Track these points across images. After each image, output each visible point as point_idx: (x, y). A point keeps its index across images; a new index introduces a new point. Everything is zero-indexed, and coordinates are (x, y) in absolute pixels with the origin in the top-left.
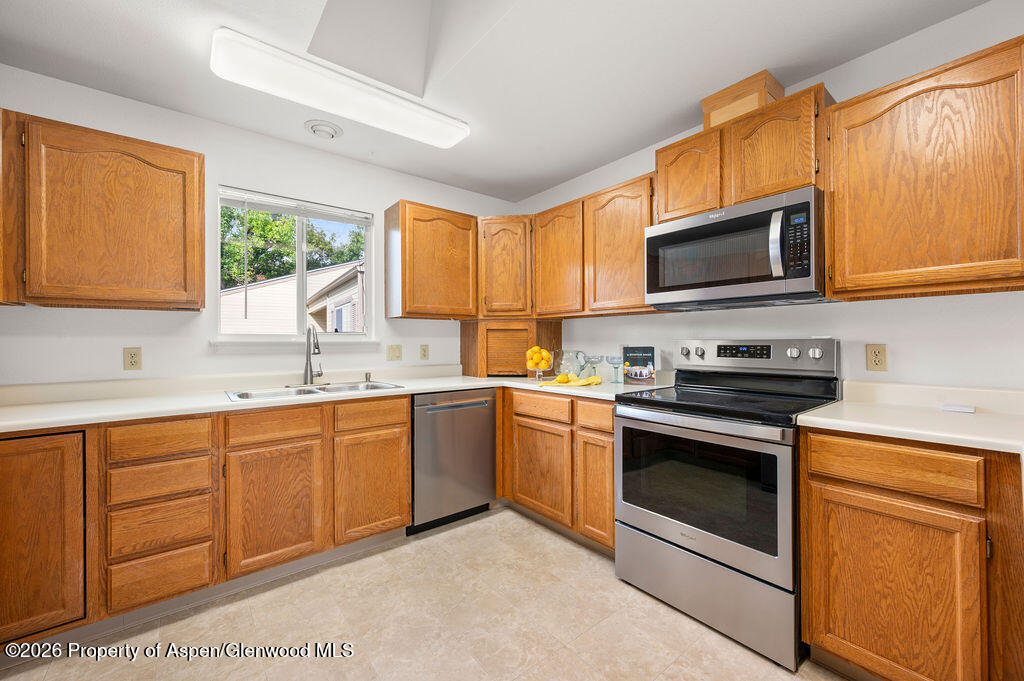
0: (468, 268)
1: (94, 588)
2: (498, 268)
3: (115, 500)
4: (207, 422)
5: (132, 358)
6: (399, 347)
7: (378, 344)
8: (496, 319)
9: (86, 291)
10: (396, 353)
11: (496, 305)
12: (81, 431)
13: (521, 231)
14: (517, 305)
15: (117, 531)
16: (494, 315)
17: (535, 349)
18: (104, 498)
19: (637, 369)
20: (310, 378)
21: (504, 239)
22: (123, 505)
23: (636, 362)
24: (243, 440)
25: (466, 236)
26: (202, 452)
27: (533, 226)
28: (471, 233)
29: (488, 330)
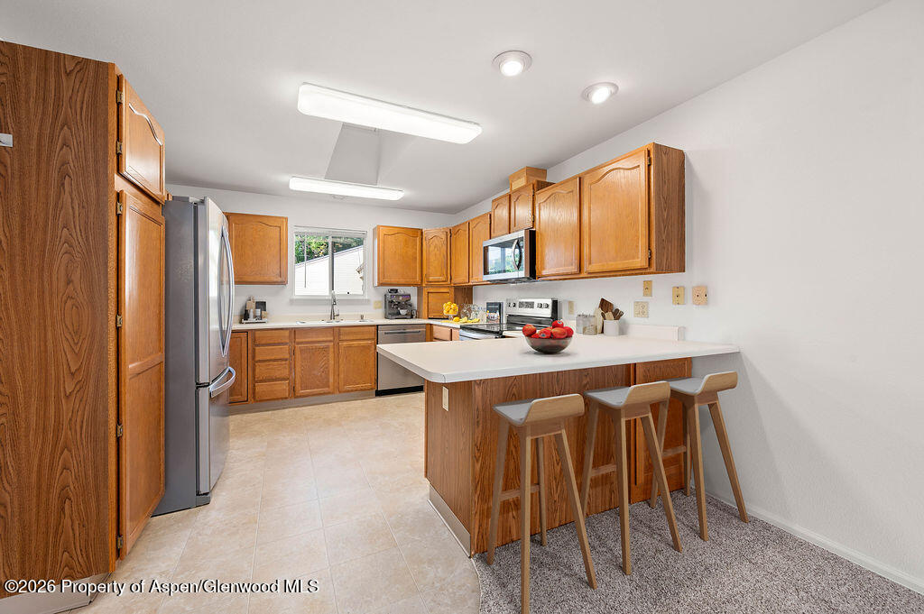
0: (416, 258)
1: (251, 392)
2: (432, 258)
3: (257, 359)
4: (287, 333)
7: (368, 300)
8: (432, 286)
10: (379, 305)
11: (431, 279)
12: (246, 331)
13: (444, 237)
14: (442, 278)
15: (257, 370)
16: (430, 284)
17: (449, 303)
18: (254, 357)
19: (492, 314)
20: (333, 316)
21: (436, 241)
22: (260, 361)
23: (491, 310)
24: (301, 340)
25: (415, 241)
26: (286, 344)
27: (451, 234)
28: (418, 239)
29: (428, 293)
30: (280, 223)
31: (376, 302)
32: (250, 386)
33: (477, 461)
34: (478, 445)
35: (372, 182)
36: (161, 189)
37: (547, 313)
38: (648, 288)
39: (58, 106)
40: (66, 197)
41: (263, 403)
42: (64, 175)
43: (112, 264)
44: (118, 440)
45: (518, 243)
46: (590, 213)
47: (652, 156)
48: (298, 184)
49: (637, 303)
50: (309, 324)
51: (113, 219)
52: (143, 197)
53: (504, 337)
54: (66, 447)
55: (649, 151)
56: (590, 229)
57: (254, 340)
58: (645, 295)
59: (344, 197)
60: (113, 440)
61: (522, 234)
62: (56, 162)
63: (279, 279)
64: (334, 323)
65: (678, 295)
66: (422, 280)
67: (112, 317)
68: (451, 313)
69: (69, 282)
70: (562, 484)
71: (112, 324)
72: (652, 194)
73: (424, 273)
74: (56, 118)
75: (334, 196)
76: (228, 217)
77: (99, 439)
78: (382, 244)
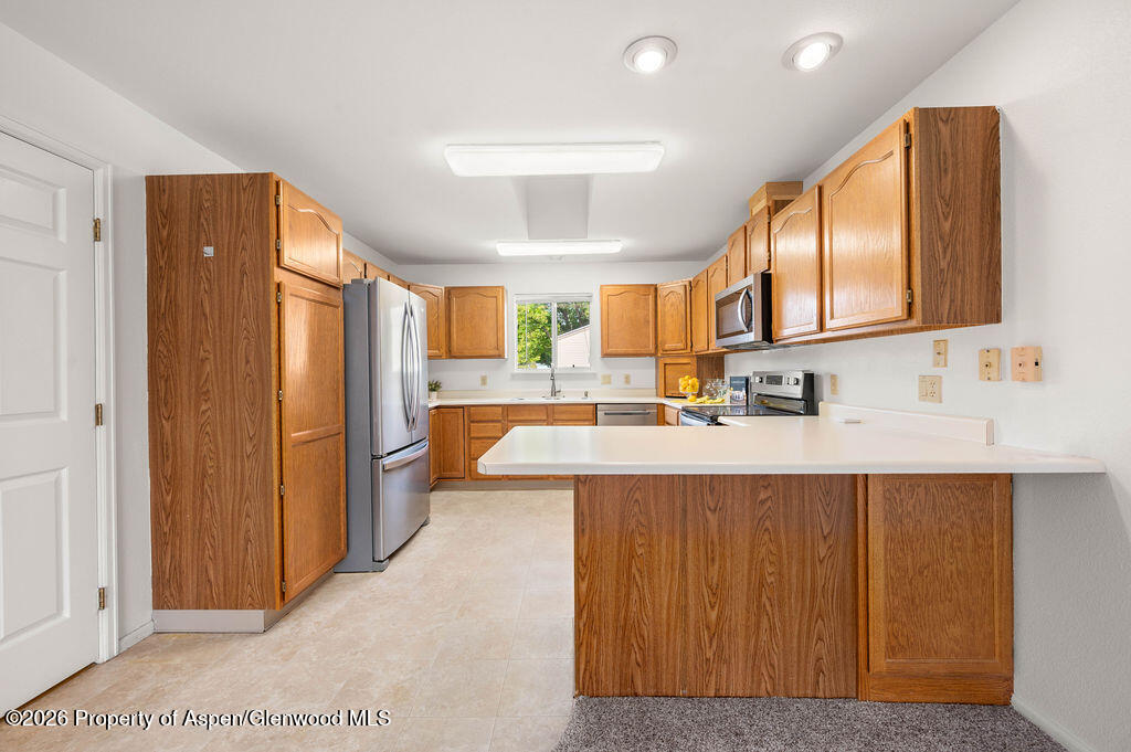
0: (648, 322)
1: (467, 469)
2: (668, 320)
3: (472, 435)
4: (500, 409)
5: (484, 380)
6: (609, 376)
7: (595, 375)
8: (669, 355)
9: (467, 353)
10: (607, 380)
11: (667, 347)
12: (462, 407)
13: (682, 292)
14: (681, 345)
15: (473, 449)
16: (667, 353)
17: (687, 377)
18: (469, 434)
19: (737, 393)
20: (554, 393)
21: (672, 298)
22: (474, 438)
23: (736, 388)
24: (514, 418)
25: (647, 300)
26: (499, 421)
27: (691, 288)
28: (651, 298)
29: (665, 364)
30: (495, 294)
31: (604, 377)
32: (467, 464)
33: (583, 579)
34: (584, 558)
35: (581, 234)
36: (338, 275)
37: (798, 392)
38: (940, 351)
39: (239, 218)
40: (245, 292)
41: (479, 482)
42: (243, 273)
43: (274, 346)
44: (281, 498)
45: (747, 293)
46: (831, 239)
47: (912, 131)
48: (505, 249)
49: (923, 378)
50: (527, 400)
51: (274, 307)
52: (315, 284)
53: (721, 424)
54: (247, 498)
55: (907, 126)
56: (831, 264)
57: (469, 415)
58: (936, 364)
59: (561, 257)
60: (276, 497)
61: (750, 280)
62: (238, 264)
63: (496, 352)
64: (553, 401)
65: (989, 365)
66: (656, 348)
67: (274, 392)
68: (689, 391)
69: (247, 362)
70: (720, 638)
71: (274, 398)
72: (914, 195)
73: (659, 339)
74: (238, 226)
75: (551, 257)
76: (449, 291)
77: (267, 495)
78: (605, 307)
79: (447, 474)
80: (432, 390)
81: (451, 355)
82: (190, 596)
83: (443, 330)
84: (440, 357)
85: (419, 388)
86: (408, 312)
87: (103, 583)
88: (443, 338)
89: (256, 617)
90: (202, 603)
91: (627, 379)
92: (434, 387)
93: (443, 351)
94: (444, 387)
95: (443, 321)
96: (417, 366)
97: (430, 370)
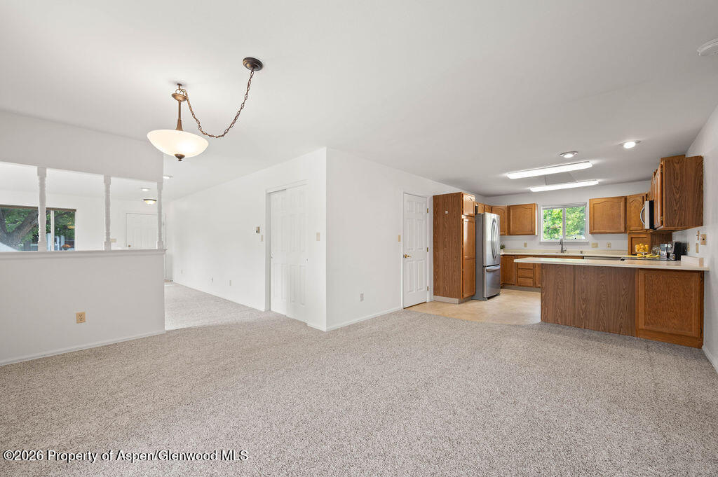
0: (620, 216)
1: (516, 281)
2: (633, 215)
3: (519, 267)
5: (525, 245)
6: (597, 244)
7: (587, 243)
8: (633, 233)
9: (517, 233)
12: (514, 255)
13: (641, 200)
17: (642, 244)
20: (562, 251)
21: (635, 204)
25: (620, 205)
28: (623, 204)
29: (632, 238)
30: (531, 207)
31: (593, 244)
32: (516, 279)
38: (698, 235)
39: (453, 204)
40: (455, 221)
41: (521, 287)
42: (454, 217)
48: (535, 189)
50: (546, 254)
51: (461, 225)
52: (469, 217)
55: (662, 165)
58: (698, 239)
62: (453, 215)
63: (532, 233)
66: (626, 229)
68: (641, 251)
72: (663, 187)
73: (628, 225)
74: (453, 206)
76: (509, 208)
77: (459, 270)
78: (592, 210)
79: (508, 282)
80: (501, 248)
81: (510, 234)
82: (441, 293)
83: (506, 224)
84: (505, 235)
85: (497, 247)
86: (494, 221)
87: (428, 285)
88: (506, 227)
89: (457, 300)
90: (444, 295)
91: (609, 245)
92: (502, 247)
93: (506, 232)
94: (506, 247)
95: (506, 220)
96: (496, 238)
97: (501, 240)
